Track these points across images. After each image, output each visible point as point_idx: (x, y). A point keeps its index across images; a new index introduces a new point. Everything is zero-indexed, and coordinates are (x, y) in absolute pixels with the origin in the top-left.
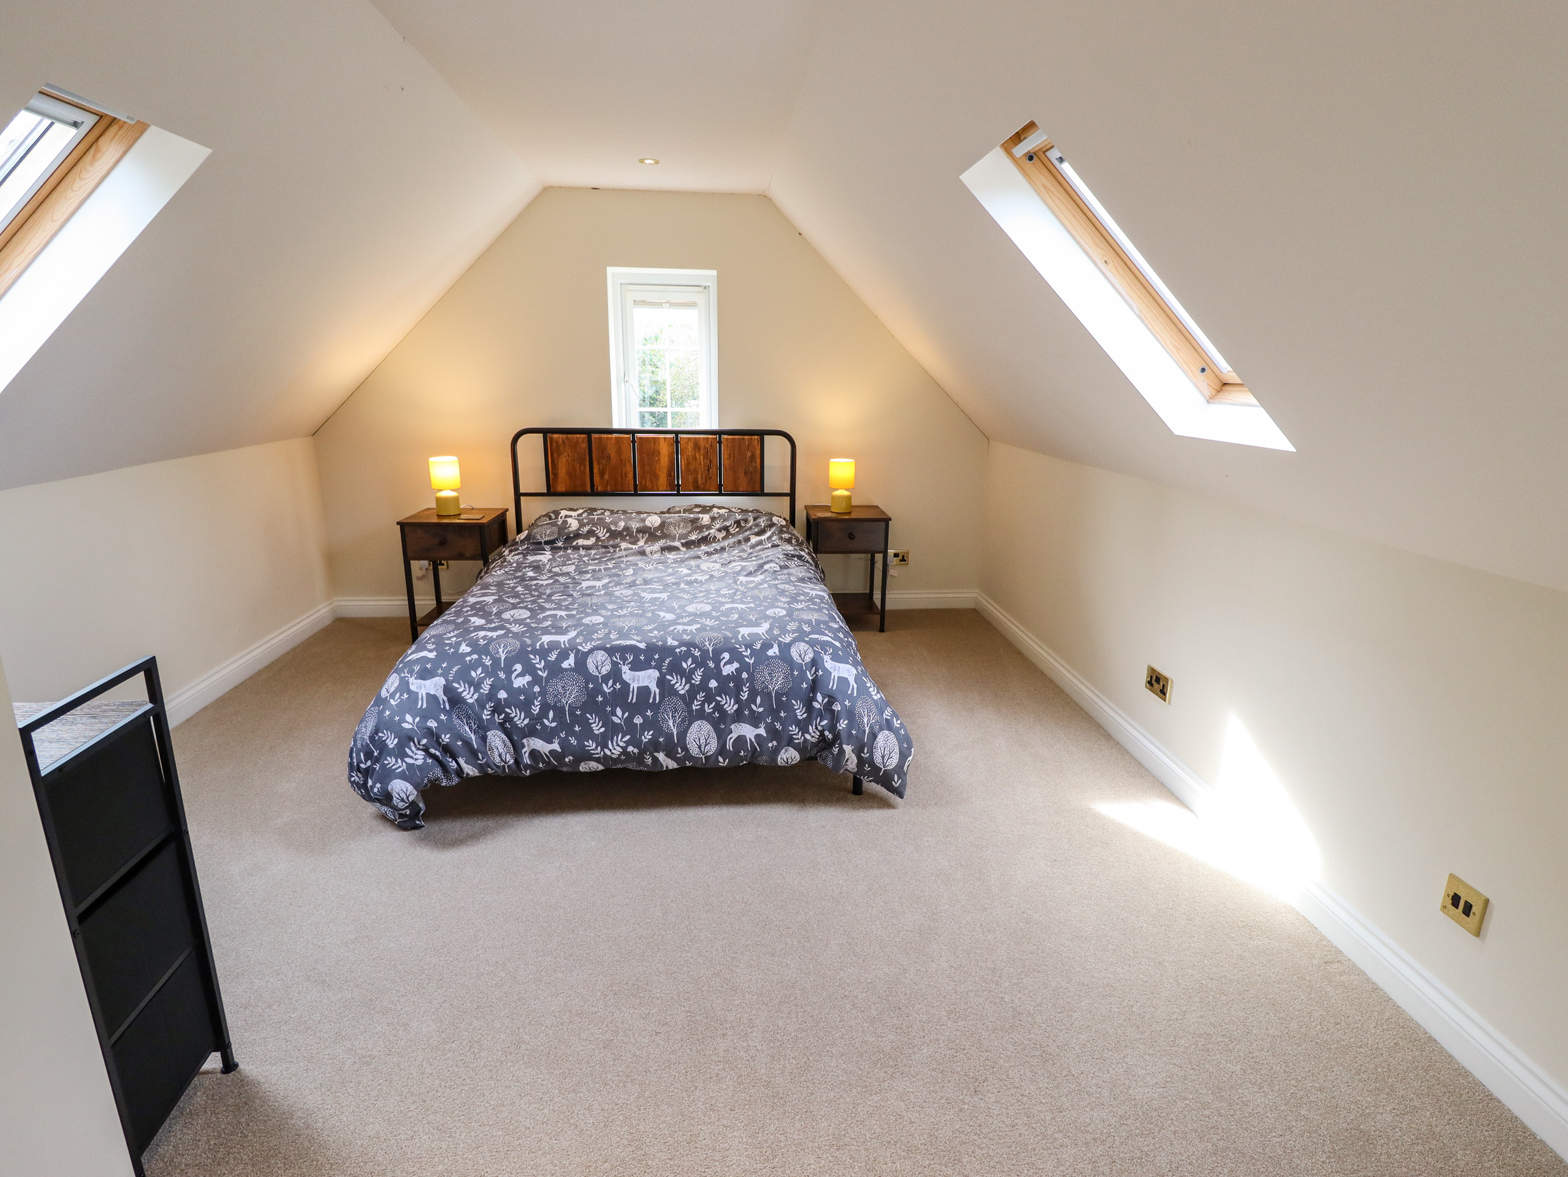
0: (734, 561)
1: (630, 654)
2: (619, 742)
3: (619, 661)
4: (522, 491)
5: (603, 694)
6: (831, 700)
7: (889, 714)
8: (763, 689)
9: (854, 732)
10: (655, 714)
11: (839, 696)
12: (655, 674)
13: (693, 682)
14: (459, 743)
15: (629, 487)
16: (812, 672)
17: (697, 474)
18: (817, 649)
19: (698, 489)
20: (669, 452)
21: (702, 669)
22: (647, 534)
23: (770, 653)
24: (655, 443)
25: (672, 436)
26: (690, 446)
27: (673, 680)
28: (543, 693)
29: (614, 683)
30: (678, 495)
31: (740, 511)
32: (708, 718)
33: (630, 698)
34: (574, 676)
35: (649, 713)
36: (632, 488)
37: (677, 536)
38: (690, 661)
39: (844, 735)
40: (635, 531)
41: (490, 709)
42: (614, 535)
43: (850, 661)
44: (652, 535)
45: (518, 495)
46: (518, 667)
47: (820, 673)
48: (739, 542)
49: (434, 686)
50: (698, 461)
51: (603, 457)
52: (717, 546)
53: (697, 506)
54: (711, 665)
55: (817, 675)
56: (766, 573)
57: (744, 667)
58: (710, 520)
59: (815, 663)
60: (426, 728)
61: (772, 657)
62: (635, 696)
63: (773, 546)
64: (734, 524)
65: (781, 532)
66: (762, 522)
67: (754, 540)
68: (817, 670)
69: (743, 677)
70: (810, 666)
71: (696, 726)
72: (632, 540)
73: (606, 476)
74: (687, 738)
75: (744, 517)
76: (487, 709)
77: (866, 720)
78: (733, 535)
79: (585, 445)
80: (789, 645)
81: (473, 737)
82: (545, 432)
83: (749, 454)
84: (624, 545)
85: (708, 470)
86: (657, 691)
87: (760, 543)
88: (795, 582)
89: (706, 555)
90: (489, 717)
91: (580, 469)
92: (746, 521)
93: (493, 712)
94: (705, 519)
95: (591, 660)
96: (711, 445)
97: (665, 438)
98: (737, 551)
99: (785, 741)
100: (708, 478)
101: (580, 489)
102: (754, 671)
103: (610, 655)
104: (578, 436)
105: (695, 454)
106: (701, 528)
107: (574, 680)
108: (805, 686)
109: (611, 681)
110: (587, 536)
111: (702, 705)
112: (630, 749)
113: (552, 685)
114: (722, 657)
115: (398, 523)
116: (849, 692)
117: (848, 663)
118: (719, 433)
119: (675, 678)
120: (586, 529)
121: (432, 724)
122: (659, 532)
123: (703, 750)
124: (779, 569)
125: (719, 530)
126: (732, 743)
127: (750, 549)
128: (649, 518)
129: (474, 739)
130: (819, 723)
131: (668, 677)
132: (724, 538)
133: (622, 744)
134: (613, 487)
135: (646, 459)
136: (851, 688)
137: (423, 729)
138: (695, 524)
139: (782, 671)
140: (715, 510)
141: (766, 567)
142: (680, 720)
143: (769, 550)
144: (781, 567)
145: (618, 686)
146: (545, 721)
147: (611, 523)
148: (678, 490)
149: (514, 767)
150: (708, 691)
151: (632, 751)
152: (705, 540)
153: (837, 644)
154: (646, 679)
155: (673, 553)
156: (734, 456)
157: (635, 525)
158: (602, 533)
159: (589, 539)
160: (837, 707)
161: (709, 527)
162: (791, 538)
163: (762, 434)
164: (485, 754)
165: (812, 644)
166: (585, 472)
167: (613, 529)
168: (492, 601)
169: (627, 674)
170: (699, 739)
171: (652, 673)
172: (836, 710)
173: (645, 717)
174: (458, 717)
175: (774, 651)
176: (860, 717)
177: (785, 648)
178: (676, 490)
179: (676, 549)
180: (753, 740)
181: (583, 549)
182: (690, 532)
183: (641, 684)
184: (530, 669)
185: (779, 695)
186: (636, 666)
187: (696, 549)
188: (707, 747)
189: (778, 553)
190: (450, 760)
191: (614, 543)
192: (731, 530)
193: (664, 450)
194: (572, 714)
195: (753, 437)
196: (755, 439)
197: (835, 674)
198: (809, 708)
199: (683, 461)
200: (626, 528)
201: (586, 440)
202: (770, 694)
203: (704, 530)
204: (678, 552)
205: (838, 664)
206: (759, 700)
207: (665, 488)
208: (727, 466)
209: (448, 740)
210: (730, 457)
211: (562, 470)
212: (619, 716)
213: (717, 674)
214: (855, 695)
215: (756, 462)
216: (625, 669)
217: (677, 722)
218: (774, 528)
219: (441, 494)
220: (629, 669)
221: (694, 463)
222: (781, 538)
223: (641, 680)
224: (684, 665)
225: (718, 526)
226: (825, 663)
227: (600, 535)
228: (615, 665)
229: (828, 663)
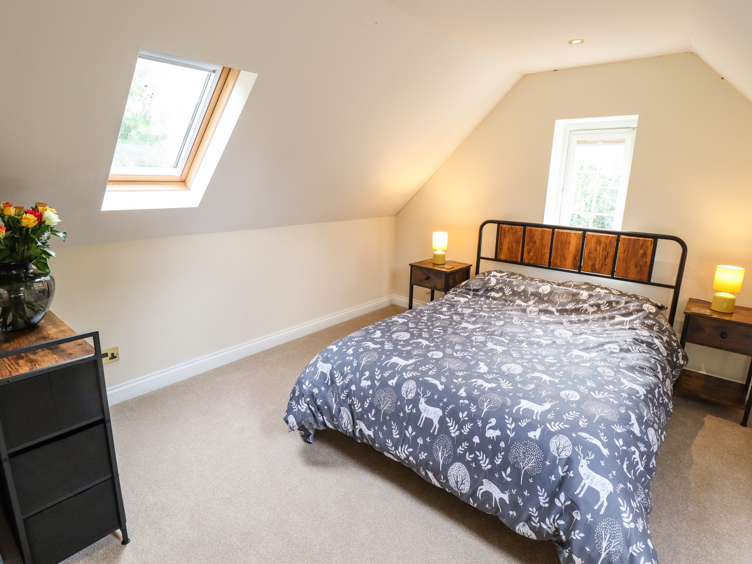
0: (586, 333)
1: (430, 391)
2: (405, 450)
3: (421, 393)
4: (482, 256)
5: (405, 413)
6: (574, 505)
7: (638, 551)
8: (515, 463)
9: (588, 549)
10: (432, 442)
11: (582, 506)
12: (440, 413)
13: (463, 431)
14: (326, 407)
15: (545, 262)
16: (565, 470)
17: (595, 260)
18: (577, 450)
19: (594, 271)
20: (577, 244)
21: (472, 424)
22: (537, 298)
23: (531, 434)
24: (567, 236)
25: (581, 232)
26: (593, 241)
27: (450, 423)
28: (373, 396)
29: (413, 408)
30: (579, 273)
31: (619, 293)
32: (467, 464)
33: (419, 423)
34: (392, 392)
35: (428, 439)
36: (547, 263)
37: (559, 303)
38: (465, 414)
39: (575, 546)
40: (530, 294)
41: (346, 394)
42: (515, 293)
43: (610, 475)
44: (540, 298)
45: (479, 258)
46: (367, 373)
47: (571, 474)
48: (604, 318)
49: (325, 368)
50: (598, 251)
51: (531, 241)
52: (583, 317)
53: (586, 284)
54: (480, 424)
55: (567, 475)
56: (602, 352)
57: (504, 437)
58: (588, 297)
59: (570, 462)
60: (311, 392)
61: (531, 439)
62: (422, 423)
63: (629, 329)
64: (606, 304)
65: (647, 317)
66: (632, 307)
67: (618, 319)
68: (568, 470)
69: (500, 445)
70: (563, 462)
71: (457, 466)
72: (525, 299)
73: (531, 254)
74: (449, 472)
75: (618, 300)
76: (344, 393)
77: (604, 544)
78: (602, 311)
79: (521, 233)
80: (552, 434)
81: (335, 406)
82: (499, 223)
83: (641, 252)
84: (518, 302)
85: (605, 259)
86: (438, 426)
87: (622, 323)
88: (622, 368)
89: (569, 323)
90: (344, 398)
91: (516, 247)
92: (618, 303)
93: (347, 396)
94: (585, 295)
95: (405, 386)
96: (610, 242)
97: (575, 234)
98: (597, 325)
99: (524, 517)
100: (604, 264)
101: (514, 260)
102: (511, 445)
103: (418, 387)
104: (518, 227)
105: (596, 247)
106: (578, 301)
107: (391, 395)
108: (553, 478)
109: (411, 406)
110: (497, 291)
111: (465, 452)
112: (411, 458)
113: (379, 393)
114: (489, 421)
115: (410, 265)
116: (596, 508)
117: (607, 478)
118: (619, 234)
119: (452, 422)
120: (499, 286)
121: (316, 391)
122: (547, 298)
123: (459, 486)
124: (618, 351)
125: (592, 306)
126: (482, 494)
127: (609, 326)
128: (543, 287)
129: (334, 407)
130: (557, 520)
131: (447, 419)
132: (593, 313)
133: (406, 452)
134: (535, 261)
135: (559, 246)
136: (599, 503)
137: (310, 392)
138: (575, 298)
139: (535, 455)
140: (598, 289)
141: (606, 347)
142: (447, 455)
143: (624, 331)
144: (622, 350)
145: (414, 411)
146: (369, 414)
147: (515, 286)
148: (580, 270)
149: (352, 434)
150: (472, 443)
151: (412, 461)
152: (577, 311)
153: (605, 452)
154: (433, 414)
155: (547, 315)
156: (628, 253)
157: (531, 290)
158: (508, 291)
159: (498, 293)
160: (577, 515)
161: (584, 302)
162: (654, 325)
163: (655, 238)
164: (338, 420)
165: (575, 442)
166: (518, 249)
167: (515, 289)
168: (401, 322)
169: (422, 405)
170: (457, 477)
171: (438, 411)
172: (576, 517)
173: (424, 440)
174: (332, 391)
175: (536, 434)
176: (600, 538)
177: (547, 435)
178: (579, 269)
179: (551, 313)
180: (498, 501)
181: (492, 299)
182: (569, 302)
183: (429, 416)
184: (372, 378)
185: (527, 475)
186: (430, 402)
187: (567, 315)
188: (462, 486)
189: (629, 336)
190: (320, 415)
191: (512, 299)
192: (602, 308)
193: (574, 242)
194: (384, 418)
195: (648, 239)
196: (649, 241)
197: (587, 482)
198: (551, 503)
199: (586, 250)
200: (524, 291)
201: (522, 230)
202: (519, 470)
203: (581, 303)
204: (551, 315)
205: (593, 474)
206: (509, 470)
207: (570, 267)
208: (621, 258)
209: (320, 404)
210: (625, 251)
211: (505, 247)
212: (410, 432)
213: (481, 433)
214: (602, 512)
215: (646, 258)
216: (422, 400)
217: (445, 456)
218: (641, 313)
219: (436, 252)
220: (425, 402)
221: (594, 253)
222: (643, 324)
223: (429, 413)
224: (461, 415)
225: (592, 302)
226: (580, 467)
227: (506, 292)
228: (417, 394)
229: (583, 468)
